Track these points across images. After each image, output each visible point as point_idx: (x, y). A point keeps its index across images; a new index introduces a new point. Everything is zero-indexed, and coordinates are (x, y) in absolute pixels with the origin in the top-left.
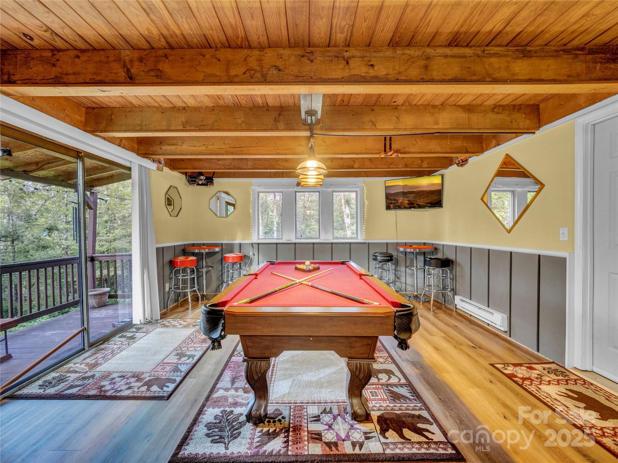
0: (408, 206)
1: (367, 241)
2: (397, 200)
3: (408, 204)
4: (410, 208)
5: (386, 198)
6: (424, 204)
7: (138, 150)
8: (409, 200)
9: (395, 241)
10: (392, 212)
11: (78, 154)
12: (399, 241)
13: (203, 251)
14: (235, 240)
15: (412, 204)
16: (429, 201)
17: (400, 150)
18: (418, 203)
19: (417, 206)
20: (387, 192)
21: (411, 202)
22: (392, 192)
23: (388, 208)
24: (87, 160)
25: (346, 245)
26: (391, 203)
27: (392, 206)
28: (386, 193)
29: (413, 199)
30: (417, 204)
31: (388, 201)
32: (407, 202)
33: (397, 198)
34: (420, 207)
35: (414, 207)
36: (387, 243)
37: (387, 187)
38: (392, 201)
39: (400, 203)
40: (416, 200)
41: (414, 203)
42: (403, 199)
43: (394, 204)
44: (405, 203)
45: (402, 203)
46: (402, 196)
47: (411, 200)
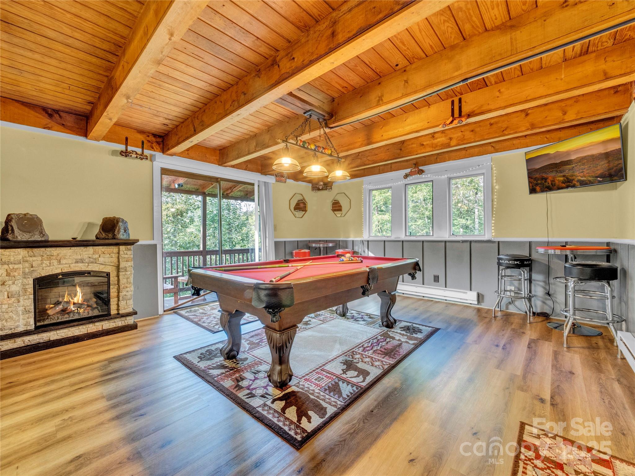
0: (563, 185)
1: (497, 239)
2: (546, 179)
3: (563, 182)
4: (567, 187)
5: (529, 177)
6: (590, 179)
7: (262, 170)
8: (564, 176)
9: (546, 239)
10: (541, 197)
11: (217, 180)
12: (551, 240)
13: (321, 245)
14: (349, 237)
15: (569, 182)
16: (598, 173)
17: (474, 111)
18: (580, 178)
19: (578, 184)
20: (529, 168)
21: (567, 178)
22: (538, 167)
23: (533, 191)
24: (222, 182)
25: (465, 244)
26: (537, 185)
27: (538, 188)
28: (528, 170)
29: (571, 173)
30: (578, 181)
31: (532, 180)
32: (561, 178)
33: (545, 175)
34: (583, 184)
35: (574, 186)
36: (530, 243)
37: (528, 161)
38: (538, 180)
39: (550, 182)
40: (576, 174)
41: (573, 180)
42: (555, 175)
43: (541, 184)
44: (558, 180)
45: (554, 181)
46: (553, 171)
47: (567, 175)
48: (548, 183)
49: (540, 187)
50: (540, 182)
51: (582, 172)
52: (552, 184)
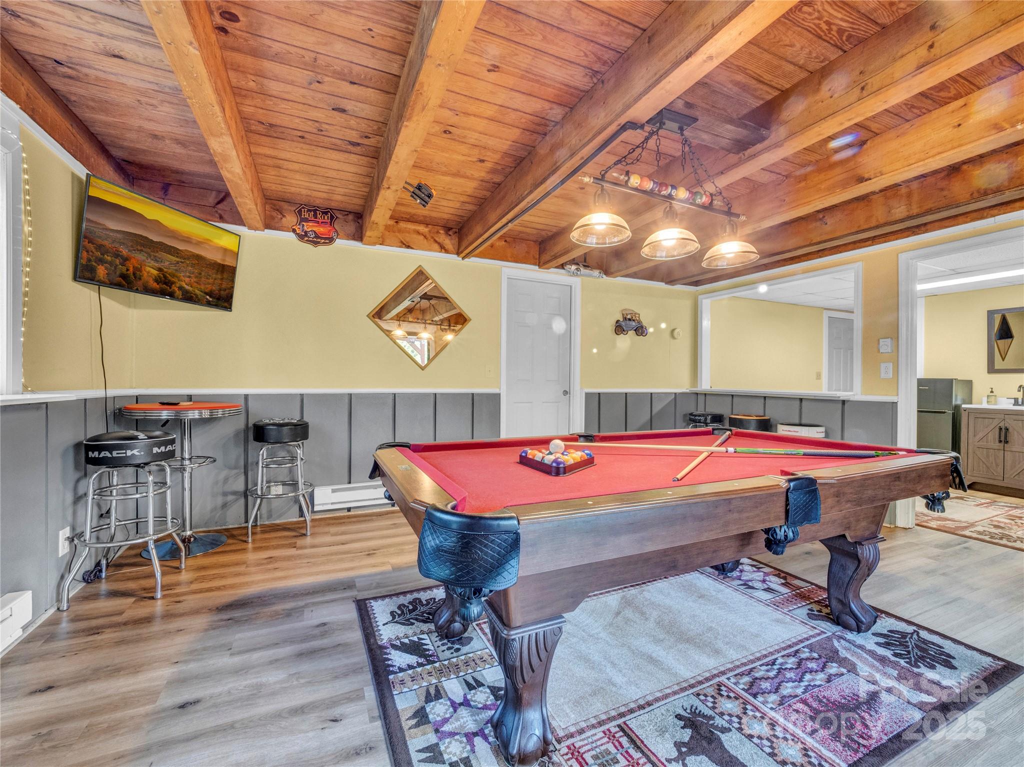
0: (155, 285)
2: (124, 258)
3: (157, 280)
4: (162, 293)
6: (197, 292)
8: (160, 270)
15: (165, 283)
16: (209, 288)
18: (184, 284)
19: (178, 293)
21: (165, 277)
26: (101, 261)
27: (101, 270)
29: (172, 269)
30: (180, 288)
31: (91, 247)
32: (155, 272)
34: (189, 298)
35: (172, 296)
38: (107, 252)
39: (131, 269)
40: (179, 274)
41: (173, 283)
42: (144, 261)
43: (111, 263)
44: (148, 272)
45: (140, 270)
46: (142, 251)
47: (165, 270)
48: (128, 270)
49: (106, 268)
50: (109, 258)
51: (189, 277)
52: (134, 274)
